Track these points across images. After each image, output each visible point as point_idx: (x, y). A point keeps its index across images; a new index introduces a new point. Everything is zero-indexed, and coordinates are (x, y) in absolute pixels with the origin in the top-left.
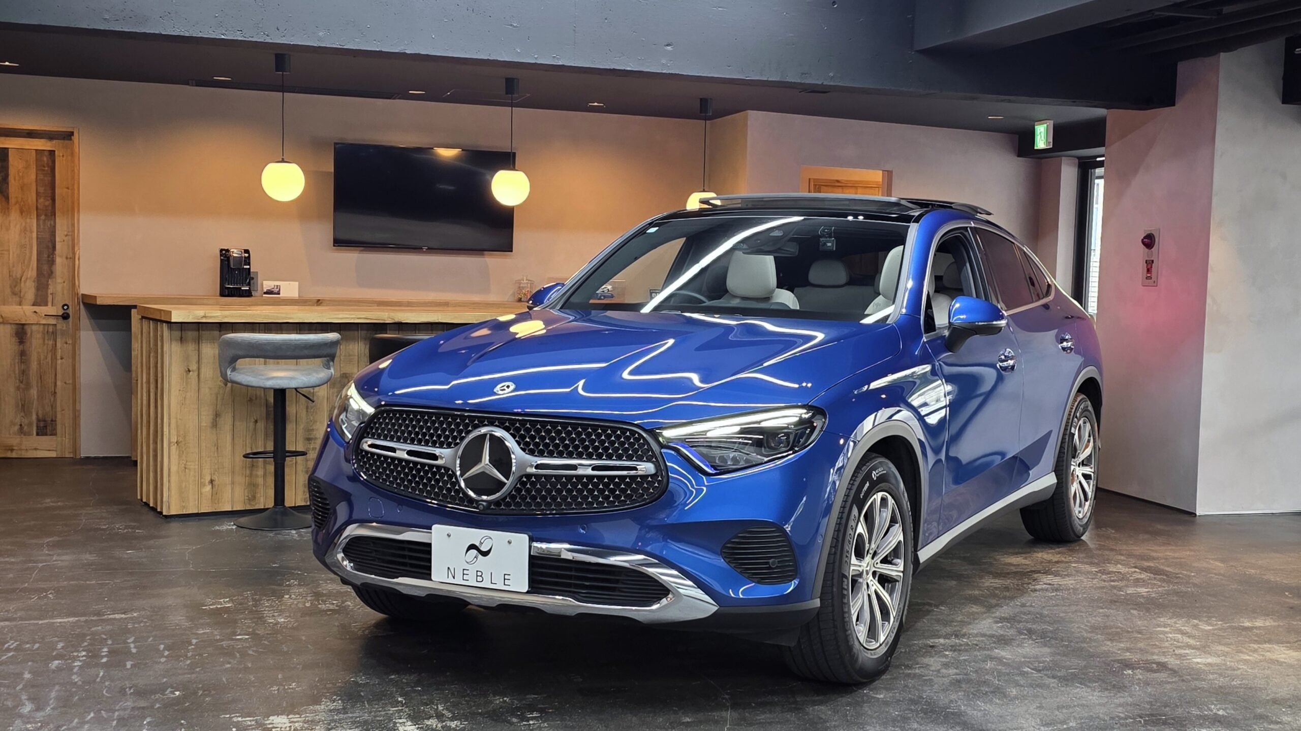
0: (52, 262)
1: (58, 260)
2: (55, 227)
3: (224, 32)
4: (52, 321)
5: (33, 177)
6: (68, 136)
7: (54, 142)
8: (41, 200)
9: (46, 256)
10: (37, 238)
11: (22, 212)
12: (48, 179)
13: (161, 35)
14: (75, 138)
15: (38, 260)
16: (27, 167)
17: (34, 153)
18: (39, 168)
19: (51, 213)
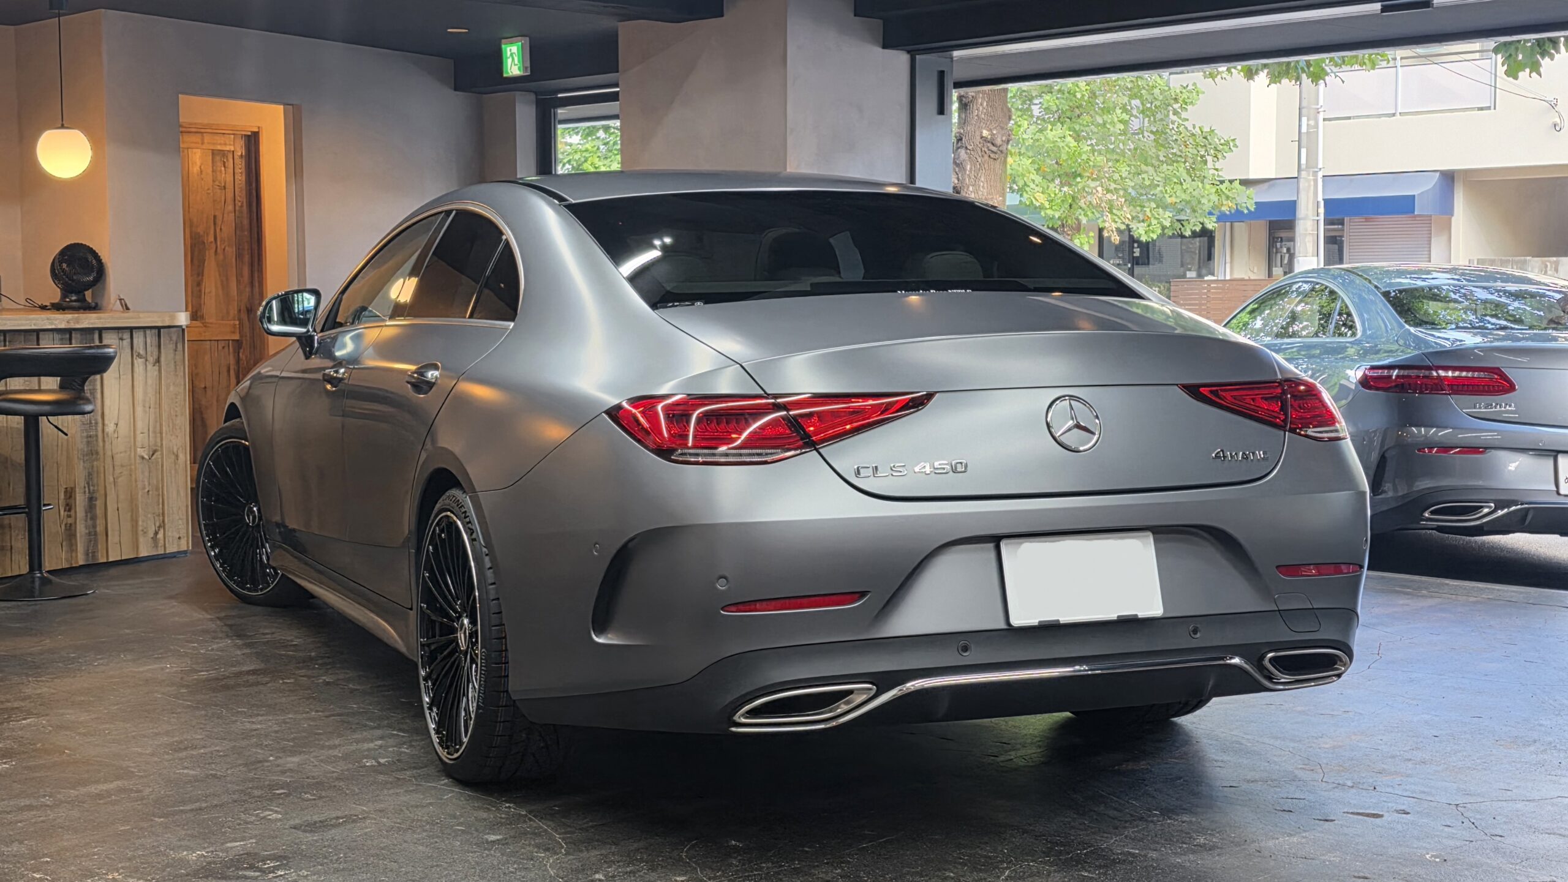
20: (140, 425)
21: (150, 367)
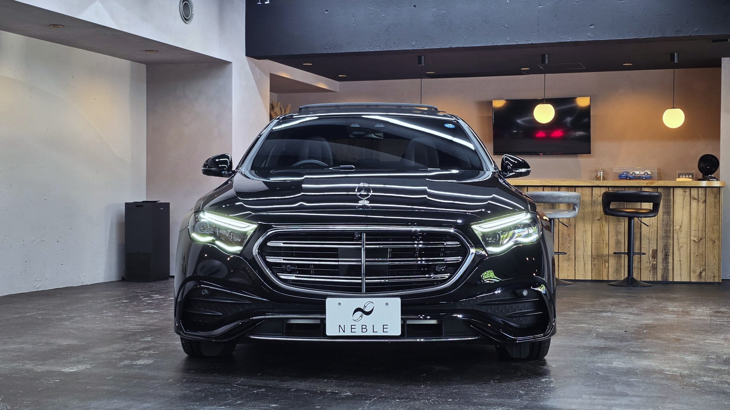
3: (372, 48)
13: (347, 53)
20: (693, 227)
21: (700, 203)
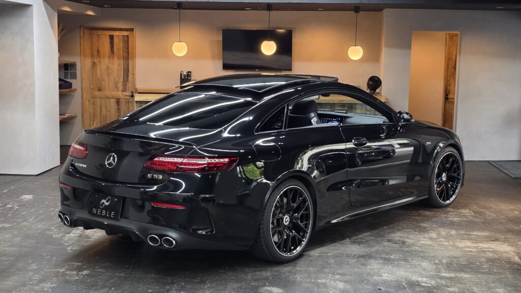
0: (128, 76)
1: (130, 75)
2: (128, 63)
4: (128, 98)
5: (122, 45)
6: (132, 30)
7: (128, 32)
8: (124, 54)
9: (126, 74)
10: (123, 67)
11: (118, 58)
12: (126, 46)
14: (134, 30)
15: (124, 75)
16: (120, 42)
17: (122, 36)
18: (124, 42)
19: (127, 59)
